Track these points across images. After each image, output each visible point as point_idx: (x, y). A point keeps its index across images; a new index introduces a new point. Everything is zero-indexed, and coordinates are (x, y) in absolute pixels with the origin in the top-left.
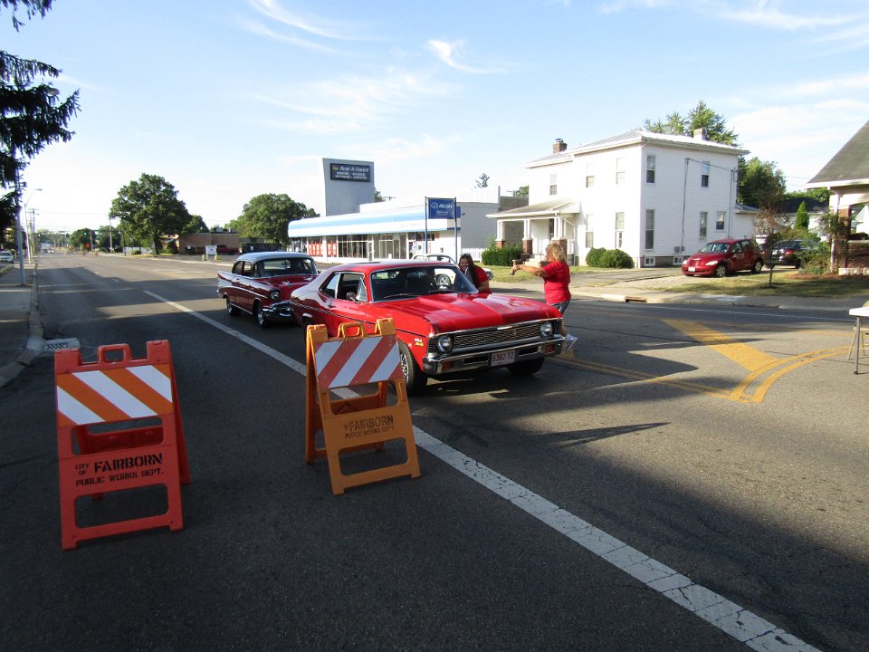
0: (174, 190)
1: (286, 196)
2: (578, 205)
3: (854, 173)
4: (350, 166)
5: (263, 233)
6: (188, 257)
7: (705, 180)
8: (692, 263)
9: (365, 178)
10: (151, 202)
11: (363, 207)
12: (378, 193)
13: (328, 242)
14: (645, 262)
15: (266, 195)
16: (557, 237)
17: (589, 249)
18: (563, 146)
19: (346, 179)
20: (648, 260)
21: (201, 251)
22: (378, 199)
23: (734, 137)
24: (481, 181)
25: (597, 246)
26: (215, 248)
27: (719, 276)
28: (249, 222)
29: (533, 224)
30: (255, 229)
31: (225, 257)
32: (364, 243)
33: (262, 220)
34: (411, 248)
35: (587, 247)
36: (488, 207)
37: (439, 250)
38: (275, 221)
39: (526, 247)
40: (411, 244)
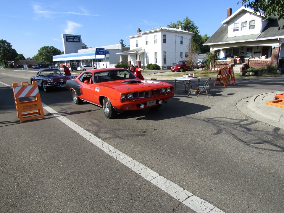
0: (11, 45)
1: (53, 47)
2: (144, 50)
3: (216, 41)
4: (73, 37)
5: (45, 60)
6: (18, 69)
7: (182, 42)
8: (173, 68)
9: (78, 41)
10: (2, 49)
11: (79, 51)
12: (86, 46)
13: (67, 63)
14: (164, 68)
15: (46, 47)
16: (138, 60)
17: (147, 64)
18: (140, 31)
19: (71, 41)
20: (164, 67)
21: (22, 67)
22: (85, 47)
23: (197, 28)
24: (121, 42)
25: (150, 63)
26: (27, 66)
27: (181, 72)
28: (40, 56)
29: (131, 56)
30: (42, 59)
31: (31, 69)
32: (79, 63)
33: (45, 55)
34: (94, 65)
35: (147, 63)
36: (118, 51)
37: (103, 65)
38: (49, 56)
39: (129, 64)
40: (94, 63)
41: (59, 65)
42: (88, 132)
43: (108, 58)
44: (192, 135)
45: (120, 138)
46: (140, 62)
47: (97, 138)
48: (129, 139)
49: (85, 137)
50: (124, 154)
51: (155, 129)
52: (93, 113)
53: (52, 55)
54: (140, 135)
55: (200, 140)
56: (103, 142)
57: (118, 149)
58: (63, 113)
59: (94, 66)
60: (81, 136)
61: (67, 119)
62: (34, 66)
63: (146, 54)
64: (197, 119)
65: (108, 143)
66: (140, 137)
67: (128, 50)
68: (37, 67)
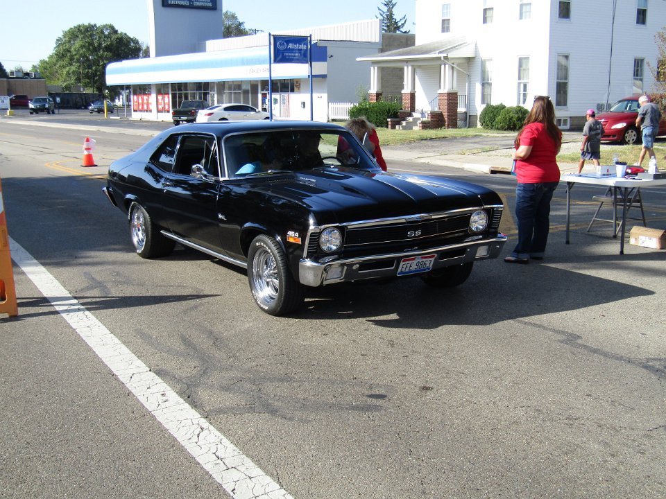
1: (112, 27)
2: (472, 47)
5: (78, 80)
9: (210, 5)
11: (210, 44)
12: (240, 24)
13: (159, 92)
15: (84, 26)
16: (446, 88)
17: (484, 106)
19: (183, 6)
22: (234, 30)
24: (385, 9)
25: (495, 103)
26: (7, 100)
27: (627, 143)
28: (61, 63)
29: (418, 71)
30: (68, 73)
31: (20, 112)
32: (205, 95)
33: (78, 61)
34: (263, 102)
35: (483, 102)
36: (365, 47)
37: (300, 105)
38: (96, 62)
39: (406, 102)
40: (264, 96)
41: (128, 100)
42: (160, 381)
43: (324, 77)
44: (571, 426)
45: (273, 412)
46: (452, 98)
47: (187, 406)
48: (308, 422)
49: (142, 400)
50: (268, 479)
51: (426, 389)
52: (201, 304)
53: (107, 59)
54: (356, 408)
55: (597, 446)
56: (204, 423)
57: (252, 459)
58: (89, 300)
59: (265, 110)
60: (130, 393)
61: (97, 321)
62: (37, 101)
63: (483, 64)
64: (620, 358)
65: (220, 430)
66: (352, 417)
67: (407, 45)
68: (47, 106)
